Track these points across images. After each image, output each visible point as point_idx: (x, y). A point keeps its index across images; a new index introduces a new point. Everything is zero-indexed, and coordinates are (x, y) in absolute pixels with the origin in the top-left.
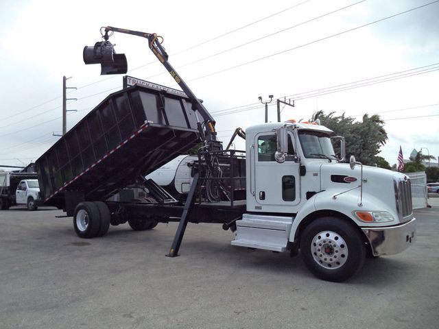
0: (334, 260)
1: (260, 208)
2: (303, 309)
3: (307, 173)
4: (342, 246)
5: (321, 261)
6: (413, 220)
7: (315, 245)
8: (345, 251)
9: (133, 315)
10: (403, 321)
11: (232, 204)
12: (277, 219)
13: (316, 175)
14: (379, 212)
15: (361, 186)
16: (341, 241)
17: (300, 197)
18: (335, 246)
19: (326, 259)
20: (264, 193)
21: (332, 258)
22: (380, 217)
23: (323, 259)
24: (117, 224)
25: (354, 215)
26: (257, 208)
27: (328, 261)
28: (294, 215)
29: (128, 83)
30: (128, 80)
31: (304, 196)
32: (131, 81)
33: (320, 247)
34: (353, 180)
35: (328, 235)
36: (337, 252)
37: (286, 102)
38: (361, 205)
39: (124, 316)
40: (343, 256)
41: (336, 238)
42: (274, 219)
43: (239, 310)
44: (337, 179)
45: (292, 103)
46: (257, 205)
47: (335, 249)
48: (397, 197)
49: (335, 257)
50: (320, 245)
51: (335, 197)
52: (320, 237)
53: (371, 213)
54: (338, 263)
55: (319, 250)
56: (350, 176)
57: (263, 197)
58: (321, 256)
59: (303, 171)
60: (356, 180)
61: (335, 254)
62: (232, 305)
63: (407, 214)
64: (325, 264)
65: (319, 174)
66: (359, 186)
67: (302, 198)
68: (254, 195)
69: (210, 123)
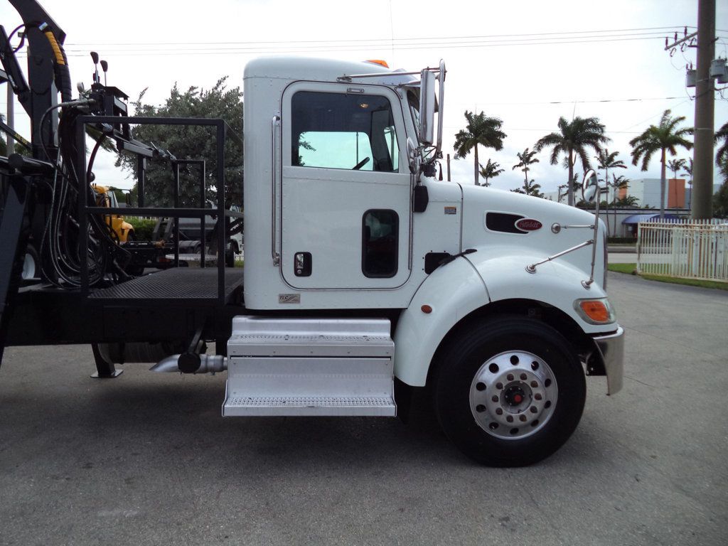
0: (530, 417)
3: (430, 207)
4: (548, 382)
5: (494, 424)
7: (481, 387)
8: (553, 394)
13: (450, 211)
16: (544, 372)
17: (410, 268)
18: (533, 384)
19: (509, 419)
20: (308, 257)
21: (526, 412)
23: (502, 418)
26: (284, 298)
27: (515, 422)
31: (420, 263)
33: (497, 393)
34: (533, 225)
36: (537, 397)
38: (589, 285)
40: (548, 405)
42: (338, 328)
46: (287, 291)
47: (535, 391)
49: (532, 410)
50: (498, 386)
51: (533, 269)
52: (494, 367)
53: (603, 301)
54: (535, 423)
55: (495, 399)
56: (527, 217)
57: (305, 266)
58: (498, 411)
59: (420, 199)
60: (540, 226)
61: (534, 404)
64: (504, 430)
65: (458, 210)
66: (590, 243)
67: (414, 269)
68: (278, 262)
69: (50, 35)
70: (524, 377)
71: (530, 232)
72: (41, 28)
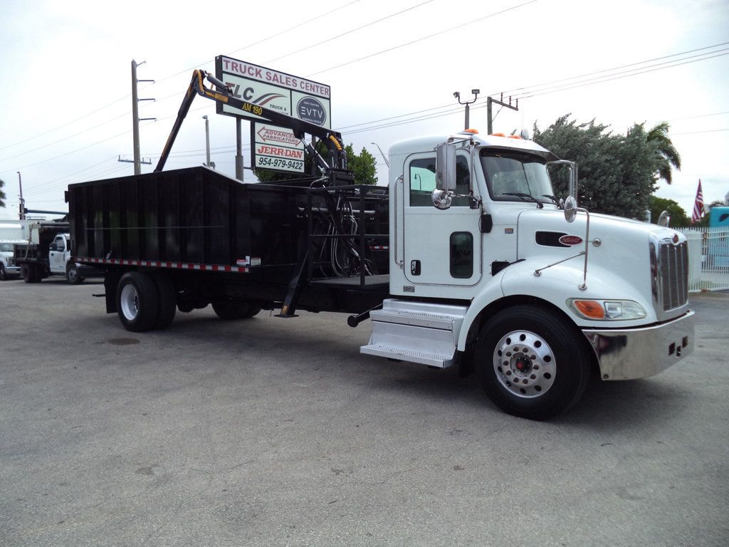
0: (531, 382)
1: (412, 289)
2: (457, 468)
3: (494, 229)
4: (547, 359)
5: (508, 383)
6: (689, 314)
7: (500, 353)
8: (552, 368)
9: (155, 470)
10: (632, 498)
11: (362, 281)
12: (439, 310)
13: (509, 231)
14: (619, 301)
15: (585, 253)
16: (545, 349)
17: (481, 272)
18: (534, 357)
19: (516, 380)
20: (418, 263)
21: (528, 378)
22: (619, 310)
23: (511, 378)
24: (189, 310)
25: (571, 306)
26: (406, 289)
27: (521, 384)
28: (467, 303)
29: (224, 69)
30: (224, 64)
31: (488, 269)
32: (230, 65)
33: (508, 359)
34: (575, 240)
35: (523, 338)
36: (536, 368)
37: (504, 101)
38: (583, 288)
39: (139, 471)
40: (547, 376)
41: (537, 344)
42: (436, 310)
43: (341, 467)
44: (548, 239)
45: (514, 104)
46: (408, 285)
47: (534, 363)
48: (654, 272)
49: (533, 377)
50: (509, 354)
51: (537, 273)
52: (509, 341)
53: (601, 302)
54: (538, 388)
55: (506, 363)
56: (570, 234)
57: (417, 270)
58: (509, 373)
59: (486, 223)
60: (580, 241)
61: (534, 372)
62: (332, 456)
63: (675, 305)
64: (516, 389)
65: (515, 230)
66: (582, 254)
67: (484, 273)
68: (403, 266)
69: (332, 137)
70: (526, 350)
71: (573, 246)
72: (327, 136)
